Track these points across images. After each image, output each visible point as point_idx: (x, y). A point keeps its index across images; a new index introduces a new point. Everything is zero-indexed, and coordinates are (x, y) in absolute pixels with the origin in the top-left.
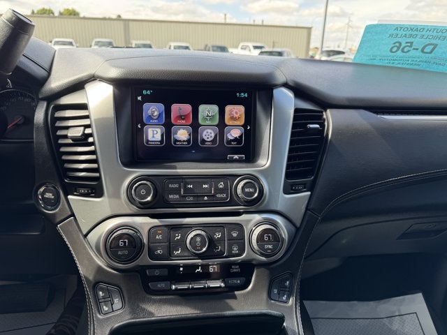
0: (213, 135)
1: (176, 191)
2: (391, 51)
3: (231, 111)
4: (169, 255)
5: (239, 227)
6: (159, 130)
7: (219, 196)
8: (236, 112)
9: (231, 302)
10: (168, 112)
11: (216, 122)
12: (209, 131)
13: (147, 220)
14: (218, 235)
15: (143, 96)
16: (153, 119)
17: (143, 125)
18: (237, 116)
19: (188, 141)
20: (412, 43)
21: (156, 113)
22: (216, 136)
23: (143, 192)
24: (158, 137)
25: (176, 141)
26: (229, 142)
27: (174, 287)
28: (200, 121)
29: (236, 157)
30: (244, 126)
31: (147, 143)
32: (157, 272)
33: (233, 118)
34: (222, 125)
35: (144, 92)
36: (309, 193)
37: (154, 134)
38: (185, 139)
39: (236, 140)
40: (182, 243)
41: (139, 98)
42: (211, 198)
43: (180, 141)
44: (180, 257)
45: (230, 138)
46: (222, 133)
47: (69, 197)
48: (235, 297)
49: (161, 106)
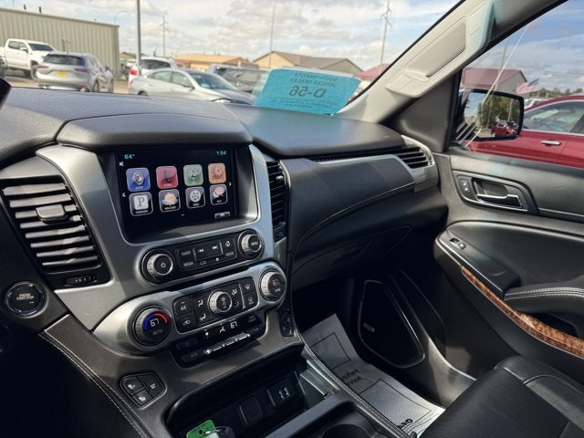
0: (200, 196)
1: (189, 258)
2: (290, 94)
3: (213, 169)
4: (196, 324)
5: (249, 279)
6: (145, 197)
7: (227, 255)
8: (218, 170)
9: (257, 349)
10: (153, 176)
11: (201, 182)
12: (196, 191)
13: (167, 294)
14: (235, 292)
15: (125, 161)
16: (138, 186)
17: (128, 193)
18: (219, 174)
19: (177, 205)
20: (307, 88)
21: (141, 179)
22: (202, 196)
23: (163, 265)
24: (145, 205)
25: (164, 206)
26: (215, 200)
27: (208, 351)
28: (187, 183)
29: (222, 214)
30: (226, 183)
31: (134, 213)
32: (187, 344)
33: (216, 177)
34: (207, 185)
35: (126, 157)
36: (285, 238)
37: (141, 202)
38: (173, 203)
39: (220, 197)
40: (206, 308)
41: (121, 164)
42: (222, 259)
43: (168, 206)
44: (206, 322)
45: (216, 196)
46: (207, 193)
47: (57, 292)
48: (258, 344)
49: (145, 171)
